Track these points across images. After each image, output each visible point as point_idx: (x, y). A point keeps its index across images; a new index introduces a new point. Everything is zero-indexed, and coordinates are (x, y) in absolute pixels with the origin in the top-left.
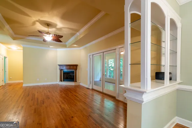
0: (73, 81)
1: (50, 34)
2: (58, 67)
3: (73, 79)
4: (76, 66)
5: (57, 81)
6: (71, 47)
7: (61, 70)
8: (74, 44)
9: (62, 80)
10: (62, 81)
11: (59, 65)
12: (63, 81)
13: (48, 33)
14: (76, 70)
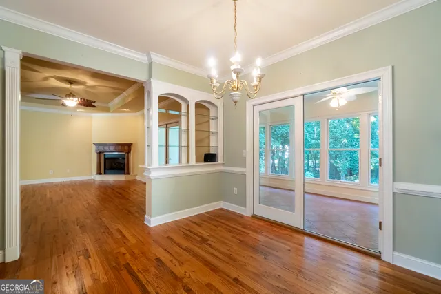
0: (124, 173)
1: (74, 96)
2: (94, 148)
3: (124, 169)
4: (129, 145)
5: (91, 174)
6: (117, 110)
7: (99, 153)
8: (123, 106)
9: (103, 171)
10: (101, 174)
11: (96, 144)
12: (105, 173)
13: (70, 94)
14: (128, 153)
